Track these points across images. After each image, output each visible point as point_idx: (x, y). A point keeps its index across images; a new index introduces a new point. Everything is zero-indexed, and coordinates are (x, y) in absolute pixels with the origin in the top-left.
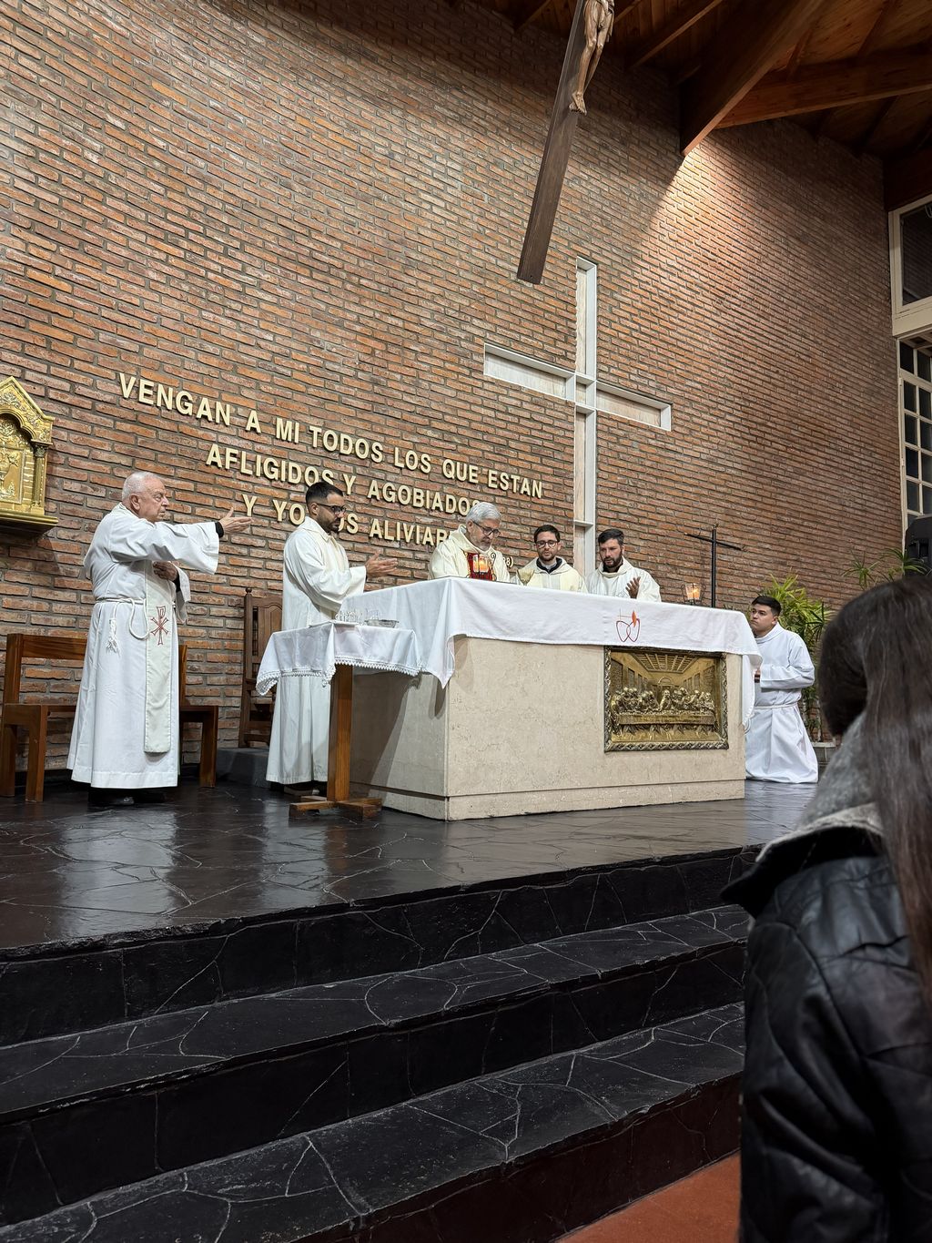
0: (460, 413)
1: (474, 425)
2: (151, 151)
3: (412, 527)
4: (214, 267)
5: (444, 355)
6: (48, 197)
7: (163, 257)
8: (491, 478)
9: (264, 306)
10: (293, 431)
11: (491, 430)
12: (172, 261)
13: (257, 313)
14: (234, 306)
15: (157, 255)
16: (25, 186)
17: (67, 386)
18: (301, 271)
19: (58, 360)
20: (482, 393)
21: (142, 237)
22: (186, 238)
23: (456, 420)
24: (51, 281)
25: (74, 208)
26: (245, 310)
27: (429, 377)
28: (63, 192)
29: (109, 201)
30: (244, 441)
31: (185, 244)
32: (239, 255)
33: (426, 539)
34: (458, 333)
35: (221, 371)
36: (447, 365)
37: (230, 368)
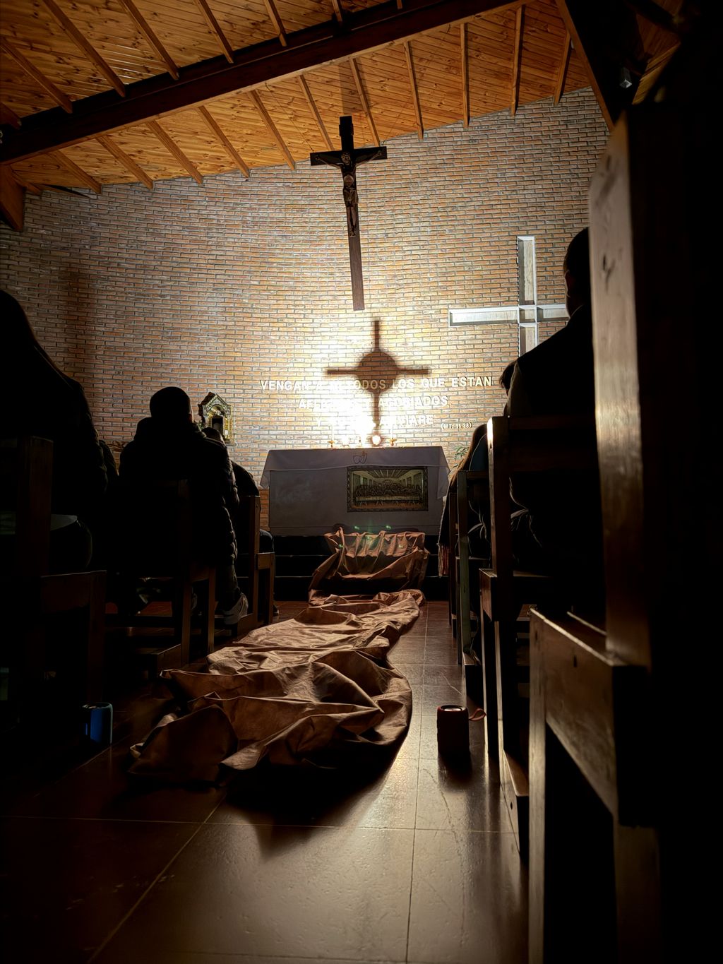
0: (433, 353)
1: (442, 357)
2: (269, 288)
4: (299, 325)
5: (422, 326)
6: (230, 324)
7: (277, 329)
8: (453, 382)
9: (323, 334)
10: (338, 385)
11: (454, 357)
12: (281, 329)
13: (320, 338)
14: (310, 338)
15: (274, 329)
16: (222, 323)
17: (242, 391)
18: (341, 311)
19: (237, 382)
20: (447, 338)
21: (268, 324)
22: (287, 318)
23: (431, 357)
24: (234, 354)
25: (241, 324)
26: (315, 338)
27: (412, 340)
28: (236, 319)
29: (254, 315)
30: (316, 395)
31: (286, 320)
32: (311, 316)
34: (431, 312)
35: (305, 368)
36: (424, 330)
37: (309, 365)
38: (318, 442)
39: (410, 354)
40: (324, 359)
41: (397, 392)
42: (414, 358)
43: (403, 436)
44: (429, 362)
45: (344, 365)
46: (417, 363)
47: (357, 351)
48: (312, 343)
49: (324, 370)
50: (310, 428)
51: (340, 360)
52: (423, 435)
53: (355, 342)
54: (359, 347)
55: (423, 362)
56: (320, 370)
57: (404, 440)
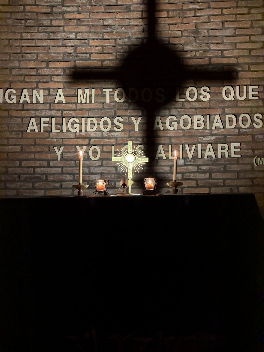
0: (239, 46)
1: (254, 53)
3: (194, 146)
5: (222, 4)
9: (67, 16)
10: (90, 96)
13: (62, 23)
14: (45, 23)
23: (236, 53)
26: (54, 23)
27: (208, 26)
30: (55, 111)
33: (207, 154)
35: (37, 69)
36: (225, 11)
37: (44, 65)
38: (57, 185)
39: (204, 48)
40: (68, 54)
41: (183, 108)
42: (210, 54)
43: (192, 176)
44: (233, 61)
45: (98, 64)
46: (214, 61)
47: (120, 42)
48: (50, 30)
49: (67, 71)
50: (45, 163)
51: (93, 57)
52: (225, 176)
53: (118, 29)
54: (124, 36)
55: (225, 61)
56: (61, 72)
57: (193, 183)
